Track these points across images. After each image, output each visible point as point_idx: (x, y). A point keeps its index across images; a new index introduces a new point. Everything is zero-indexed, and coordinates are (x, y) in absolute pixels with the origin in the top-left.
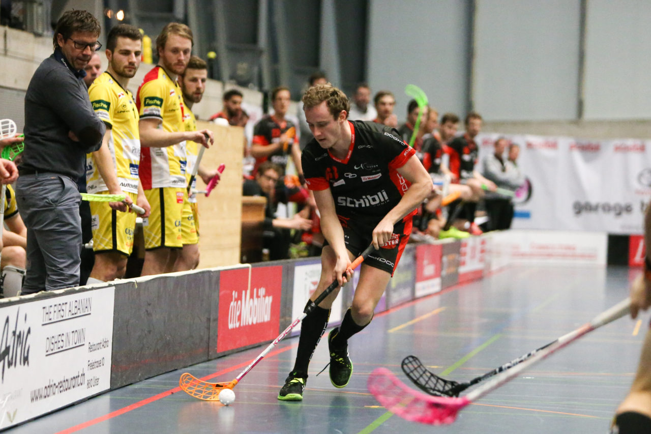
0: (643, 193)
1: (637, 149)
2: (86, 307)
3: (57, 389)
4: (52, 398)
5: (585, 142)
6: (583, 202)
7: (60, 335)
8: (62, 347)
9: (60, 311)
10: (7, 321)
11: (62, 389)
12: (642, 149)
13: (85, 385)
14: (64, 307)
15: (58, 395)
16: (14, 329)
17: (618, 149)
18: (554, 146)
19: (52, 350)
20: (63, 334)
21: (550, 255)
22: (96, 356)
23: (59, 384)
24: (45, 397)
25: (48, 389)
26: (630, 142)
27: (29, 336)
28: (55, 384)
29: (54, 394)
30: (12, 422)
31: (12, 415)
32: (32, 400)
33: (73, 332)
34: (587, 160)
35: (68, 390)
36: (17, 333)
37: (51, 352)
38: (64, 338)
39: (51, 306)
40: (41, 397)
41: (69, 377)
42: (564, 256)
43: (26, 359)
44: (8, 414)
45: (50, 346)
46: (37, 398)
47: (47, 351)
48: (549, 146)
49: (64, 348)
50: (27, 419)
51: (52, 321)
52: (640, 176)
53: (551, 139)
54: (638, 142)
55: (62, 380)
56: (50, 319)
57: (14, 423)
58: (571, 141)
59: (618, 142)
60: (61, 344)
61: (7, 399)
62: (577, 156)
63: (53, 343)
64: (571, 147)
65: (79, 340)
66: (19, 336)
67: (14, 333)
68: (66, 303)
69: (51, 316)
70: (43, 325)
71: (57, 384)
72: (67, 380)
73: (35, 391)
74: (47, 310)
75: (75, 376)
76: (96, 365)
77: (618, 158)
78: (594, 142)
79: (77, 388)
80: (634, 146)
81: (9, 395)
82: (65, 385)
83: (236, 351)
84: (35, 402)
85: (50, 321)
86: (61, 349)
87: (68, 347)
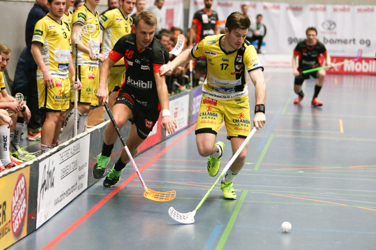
0: (325, 33)
1: (322, 9)
2: (78, 148)
3: (65, 195)
4: (63, 200)
5: (295, 6)
6: (293, 37)
7: (67, 167)
8: (68, 173)
9: (67, 154)
10: (45, 167)
11: (67, 194)
12: (325, 9)
13: (77, 189)
14: (69, 152)
15: (66, 198)
16: (48, 170)
17: (312, 9)
18: (278, 8)
19: (63, 175)
20: (68, 166)
21: (277, 67)
22: (82, 172)
23: (66, 192)
24: (60, 201)
25: (62, 196)
26: (318, 6)
27: (54, 171)
28: (64, 193)
29: (64, 198)
30: (46, 219)
31: (46, 215)
32: (55, 204)
33: (72, 163)
34: (295, 15)
35: (70, 194)
36: (49, 172)
37: (63, 177)
38: (68, 168)
39: (63, 153)
40: (58, 202)
41: (70, 187)
42: (284, 67)
43: (52, 184)
44: (45, 215)
45: (63, 173)
46: (57, 203)
47: (61, 177)
48: (276, 8)
49: (69, 173)
50: (53, 215)
51: (64, 160)
52: (324, 23)
53: (276, 4)
54: (322, 6)
55: (67, 190)
56: (63, 160)
57: (47, 219)
58: (287, 5)
59: (312, 6)
60: (67, 171)
61: (44, 208)
62: (290, 13)
63: (64, 172)
64: (287, 8)
65: (75, 166)
66: (50, 173)
67: (48, 172)
68: (70, 149)
69: (63, 158)
70: (60, 164)
71: (65, 193)
72: (69, 189)
73: (56, 200)
74: (61, 156)
75: (73, 186)
76: (82, 177)
77: (312, 14)
78: (299, 6)
79: (74, 192)
80: (321, 8)
81: (45, 206)
82: (69, 192)
83: (141, 152)
84: (56, 205)
85: (63, 161)
86: (67, 174)
87: (70, 172)
